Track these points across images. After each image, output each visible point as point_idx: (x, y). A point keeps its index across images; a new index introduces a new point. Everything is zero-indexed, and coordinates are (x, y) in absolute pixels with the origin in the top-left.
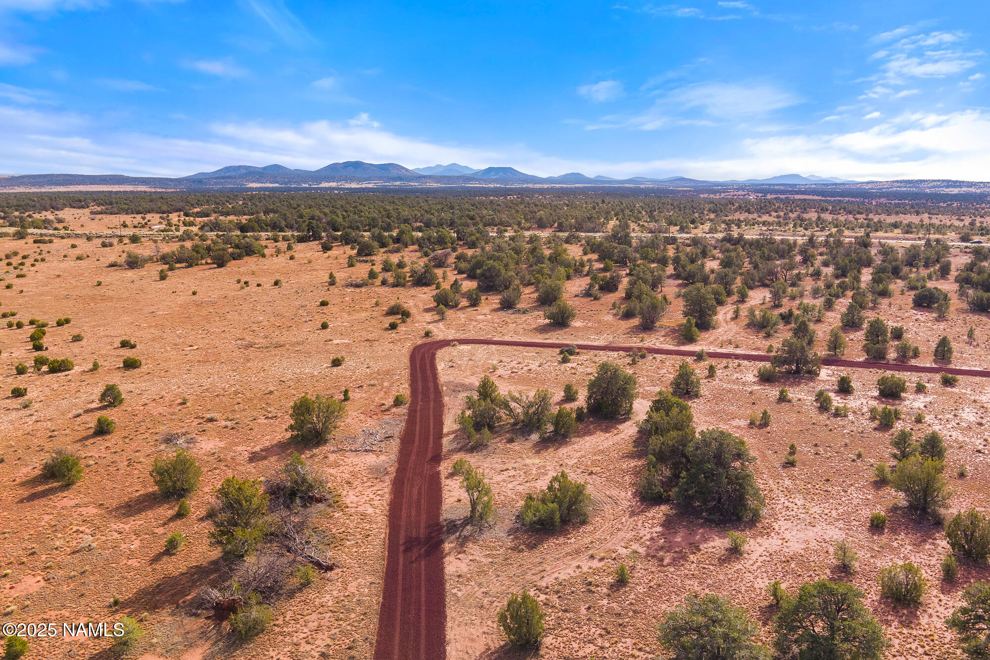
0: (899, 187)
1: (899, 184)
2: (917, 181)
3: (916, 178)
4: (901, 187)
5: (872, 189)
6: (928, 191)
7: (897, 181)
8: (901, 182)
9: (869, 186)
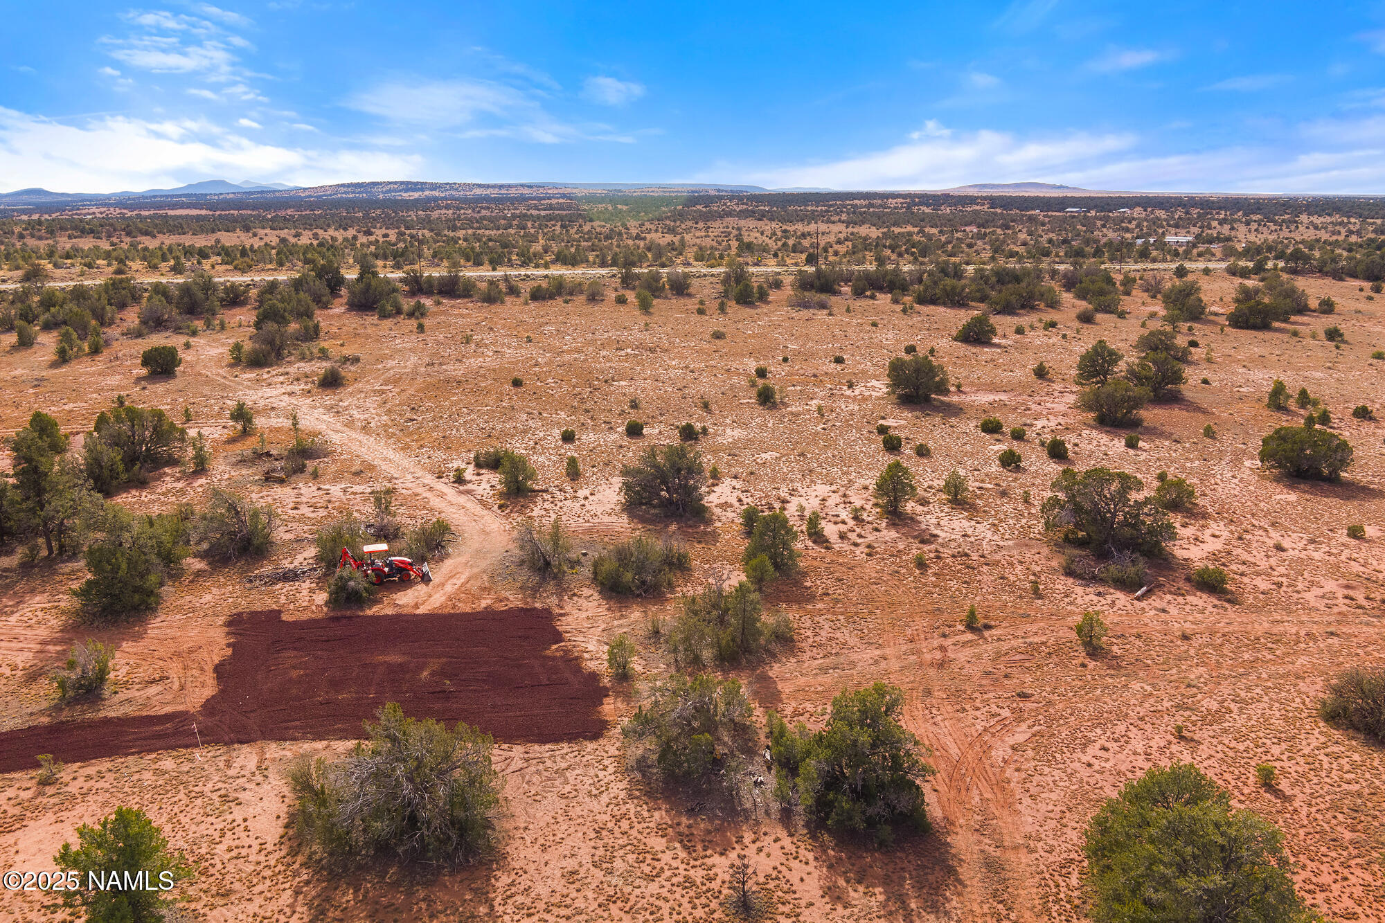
0: (345, 193)
1: (346, 189)
2: (369, 184)
3: (368, 180)
4: (348, 193)
5: (310, 196)
6: (381, 196)
7: (343, 185)
8: (349, 185)
9: (307, 193)
